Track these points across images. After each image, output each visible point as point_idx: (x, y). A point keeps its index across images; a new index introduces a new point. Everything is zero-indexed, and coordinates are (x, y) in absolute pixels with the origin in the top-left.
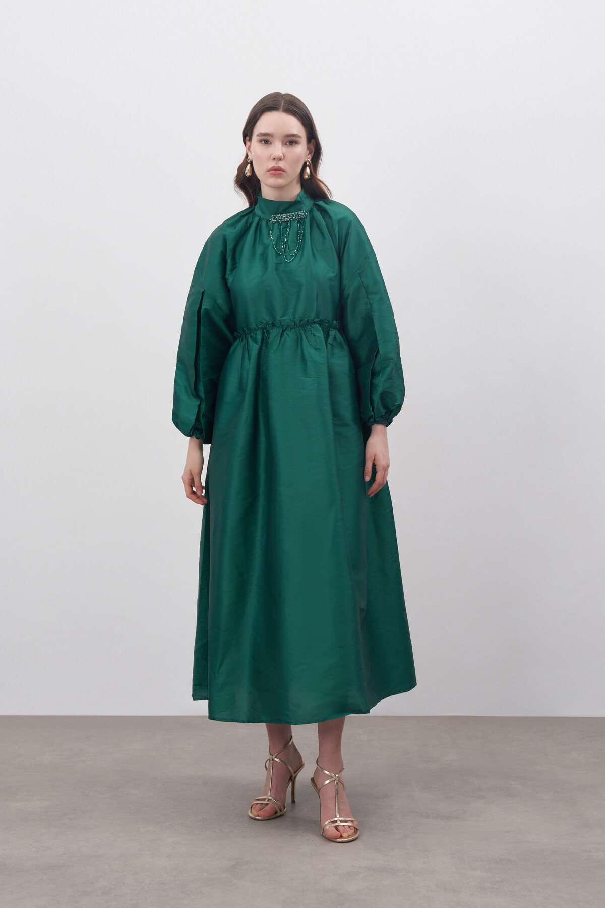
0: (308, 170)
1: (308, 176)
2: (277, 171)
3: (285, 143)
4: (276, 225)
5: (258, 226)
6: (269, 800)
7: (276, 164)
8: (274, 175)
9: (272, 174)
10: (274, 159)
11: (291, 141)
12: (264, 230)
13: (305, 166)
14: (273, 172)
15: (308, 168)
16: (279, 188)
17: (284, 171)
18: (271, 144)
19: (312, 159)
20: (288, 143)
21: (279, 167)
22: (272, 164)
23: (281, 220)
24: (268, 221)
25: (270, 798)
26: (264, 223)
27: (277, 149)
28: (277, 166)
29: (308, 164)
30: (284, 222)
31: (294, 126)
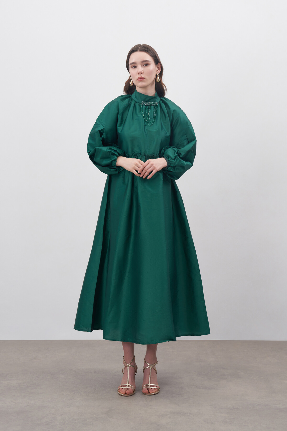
0: (158, 78)
1: (159, 81)
2: (141, 79)
3: (143, 65)
4: (144, 107)
5: (135, 106)
6: (128, 386)
7: (140, 76)
8: (140, 81)
9: (139, 81)
10: (139, 74)
11: (146, 64)
12: (138, 108)
13: (157, 76)
14: (140, 80)
15: (158, 77)
16: (144, 87)
17: (145, 79)
18: (137, 67)
19: (160, 73)
20: (145, 65)
21: (141, 77)
22: (138, 76)
23: (146, 104)
24: (140, 103)
25: (129, 385)
26: (137, 104)
27: (140, 68)
28: (141, 76)
29: (158, 75)
30: (148, 105)
31: (147, 57)
